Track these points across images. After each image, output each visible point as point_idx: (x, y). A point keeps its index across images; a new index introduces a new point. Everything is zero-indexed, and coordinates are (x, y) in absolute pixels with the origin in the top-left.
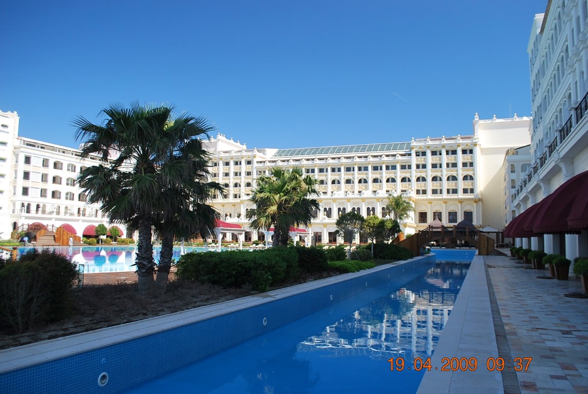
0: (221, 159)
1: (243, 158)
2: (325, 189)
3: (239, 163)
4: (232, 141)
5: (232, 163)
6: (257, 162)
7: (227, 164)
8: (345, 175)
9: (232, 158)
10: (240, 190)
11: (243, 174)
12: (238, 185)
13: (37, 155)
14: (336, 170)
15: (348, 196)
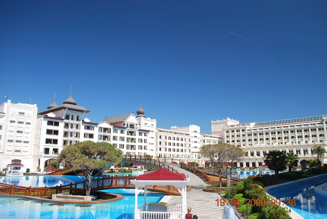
0: (230, 129)
1: (240, 128)
2: (281, 141)
3: (238, 131)
4: (233, 120)
5: (235, 131)
6: (247, 130)
7: (233, 131)
8: (291, 134)
9: (235, 129)
10: (240, 143)
11: (241, 136)
12: (239, 141)
13: (163, 135)
14: (286, 132)
15: (293, 145)
